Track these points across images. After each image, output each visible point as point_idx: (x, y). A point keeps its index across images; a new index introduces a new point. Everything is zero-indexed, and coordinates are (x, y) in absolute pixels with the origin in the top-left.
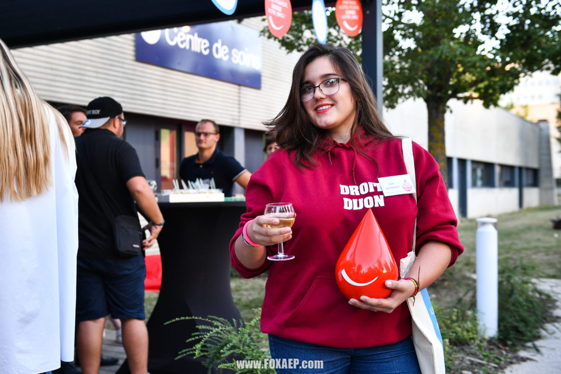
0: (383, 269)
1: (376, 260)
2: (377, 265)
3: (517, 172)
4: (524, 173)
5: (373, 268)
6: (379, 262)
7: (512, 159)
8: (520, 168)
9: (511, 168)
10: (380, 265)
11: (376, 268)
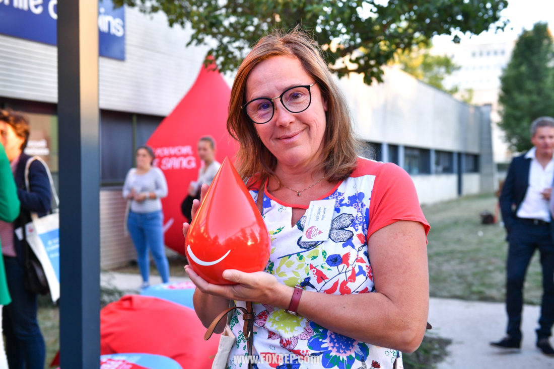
0: (247, 240)
1: (238, 229)
2: (240, 235)
3: (455, 158)
4: (464, 160)
5: (233, 238)
6: (243, 231)
7: (450, 144)
8: (459, 154)
9: (449, 154)
10: (244, 235)
11: (238, 238)
